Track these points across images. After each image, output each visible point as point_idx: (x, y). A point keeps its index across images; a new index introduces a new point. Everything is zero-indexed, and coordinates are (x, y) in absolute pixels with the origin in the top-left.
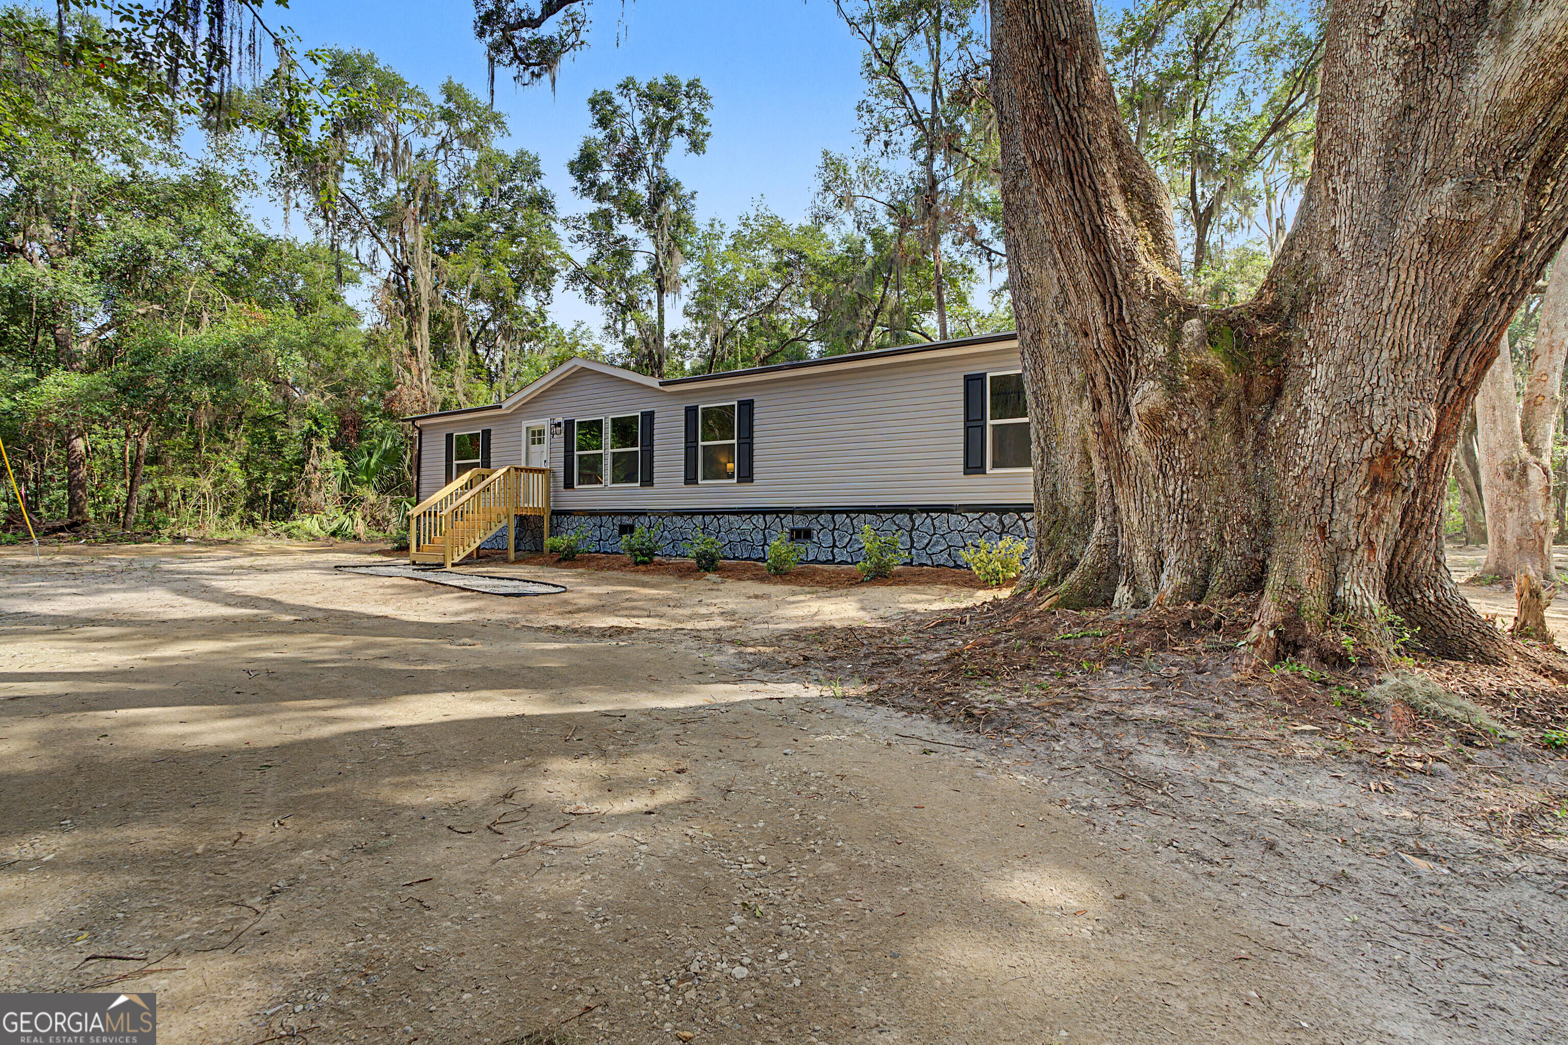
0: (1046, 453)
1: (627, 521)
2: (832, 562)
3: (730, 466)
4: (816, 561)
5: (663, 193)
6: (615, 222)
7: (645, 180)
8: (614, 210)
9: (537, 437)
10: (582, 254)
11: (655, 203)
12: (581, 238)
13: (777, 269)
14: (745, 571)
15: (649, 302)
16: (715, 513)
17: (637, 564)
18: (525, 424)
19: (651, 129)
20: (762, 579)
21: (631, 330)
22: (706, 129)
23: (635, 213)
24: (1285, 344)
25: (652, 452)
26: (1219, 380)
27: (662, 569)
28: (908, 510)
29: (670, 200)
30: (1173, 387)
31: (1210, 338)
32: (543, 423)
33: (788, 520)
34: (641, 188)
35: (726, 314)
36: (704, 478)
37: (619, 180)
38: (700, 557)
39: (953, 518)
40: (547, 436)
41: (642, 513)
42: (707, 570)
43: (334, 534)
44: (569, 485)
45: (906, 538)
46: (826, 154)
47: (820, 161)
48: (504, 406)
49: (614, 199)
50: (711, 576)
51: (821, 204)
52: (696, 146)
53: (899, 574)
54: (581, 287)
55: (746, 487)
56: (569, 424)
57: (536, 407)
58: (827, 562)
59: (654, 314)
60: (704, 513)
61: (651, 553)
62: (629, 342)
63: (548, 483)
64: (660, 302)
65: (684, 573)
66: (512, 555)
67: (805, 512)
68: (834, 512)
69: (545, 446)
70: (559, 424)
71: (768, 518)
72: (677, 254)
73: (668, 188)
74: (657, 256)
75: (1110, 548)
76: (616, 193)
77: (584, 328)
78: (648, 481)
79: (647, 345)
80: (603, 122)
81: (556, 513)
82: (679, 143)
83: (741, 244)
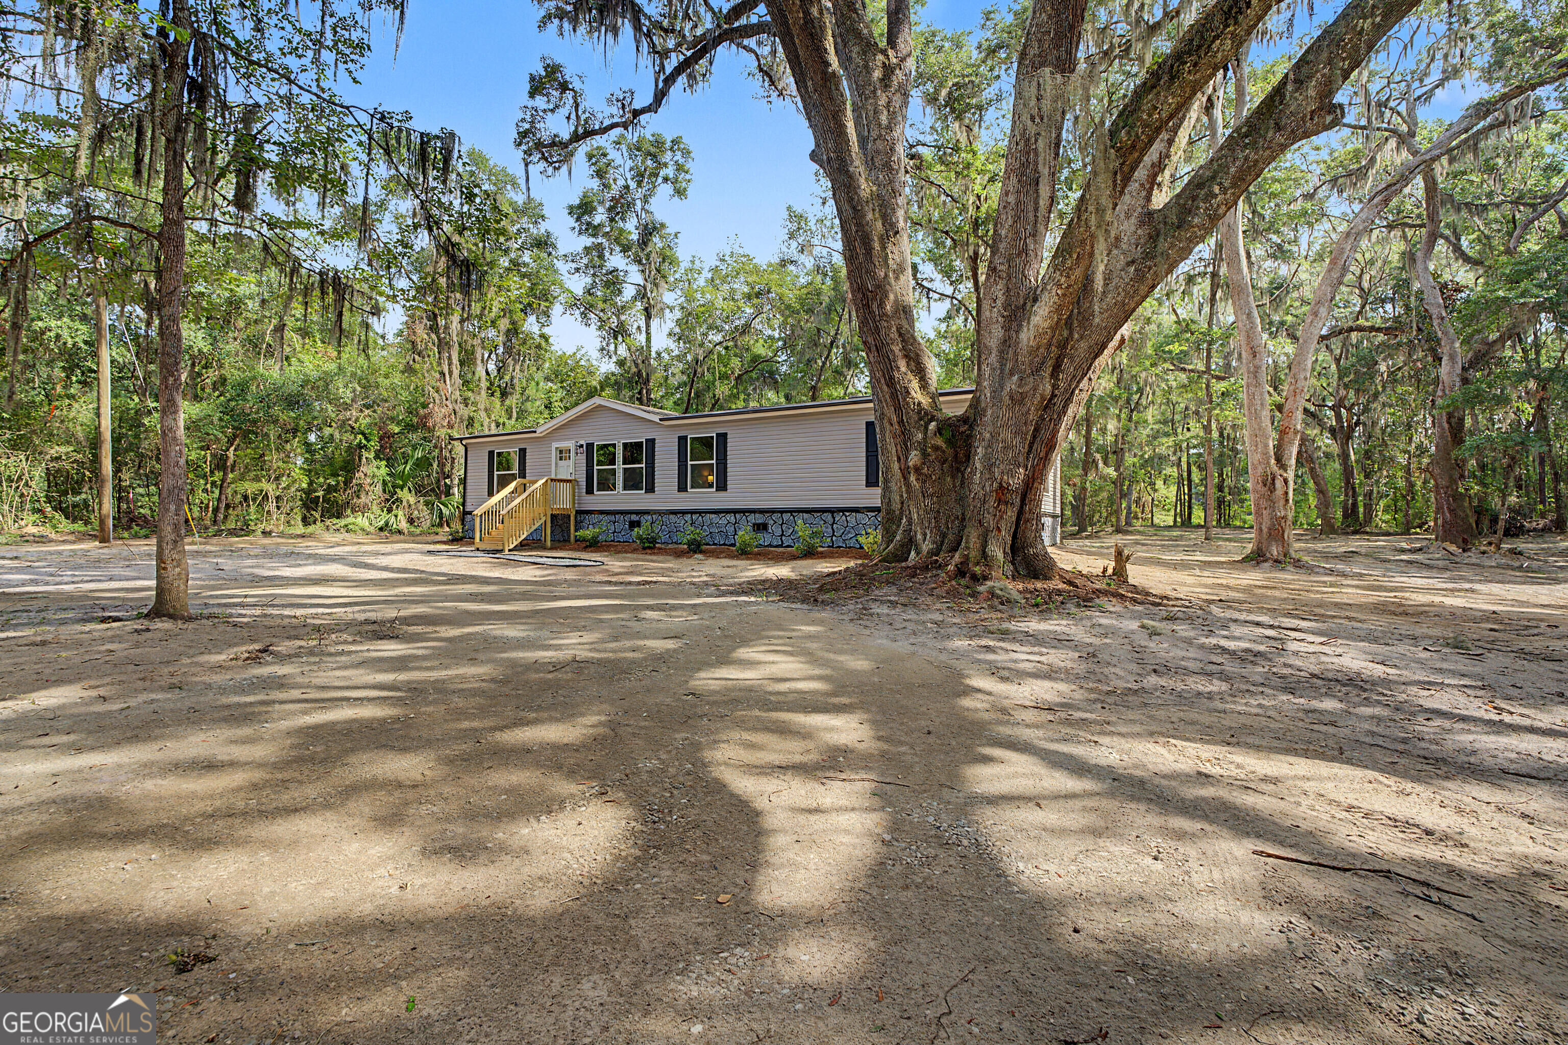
0: (886, 481)
1: (634, 518)
2: (781, 546)
3: (710, 478)
4: (770, 546)
5: (651, 234)
6: (607, 254)
7: (634, 221)
8: (606, 244)
9: (563, 454)
10: (578, 284)
11: (644, 242)
12: (577, 270)
13: (748, 297)
14: (722, 552)
15: (639, 328)
16: (700, 512)
17: (644, 548)
18: (555, 445)
19: (639, 177)
20: (732, 557)
21: (622, 351)
22: (688, 177)
23: (625, 249)
24: (970, 436)
25: (653, 468)
26: (944, 452)
27: (661, 552)
28: (832, 511)
29: (656, 239)
30: (925, 455)
31: (939, 431)
32: (570, 444)
33: (752, 518)
34: (631, 227)
35: (705, 335)
36: (692, 487)
37: (612, 220)
38: (690, 543)
39: (859, 516)
40: (572, 454)
41: (647, 512)
42: (695, 552)
43: (381, 529)
44: (590, 491)
45: (830, 530)
46: (789, 208)
47: (785, 214)
48: (539, 430)
49: (606, 234)
50: (700, 556)
51: (786, 250)
52: (680, 193)
53: (822, 553)
54: (578, 312)
55: (722, 494)
56: (590, 446)
57: (563, 432)
58: (777, 546)
59: (642, 338)
60: (692, 512)
61: (653, 541)
62: (621, 363)
63: (574, 489)
64: (648, 326)
65: (679, 554)
66: (549, 543)
67: (762, 511)
68: (782, 512)
69: (571, 462)
70: (581, 446)
71: (738, 516)
72: (663, 284)
73: (655, 228)
74: (645, 287)
75: (908, 531)
76: (608, 229)
77: (583, 352)
78: (651, 489)
79: (637, 365)
80: (600, 174)
81: (579, 512)
82: (664, 190)
83: (717, 278)
